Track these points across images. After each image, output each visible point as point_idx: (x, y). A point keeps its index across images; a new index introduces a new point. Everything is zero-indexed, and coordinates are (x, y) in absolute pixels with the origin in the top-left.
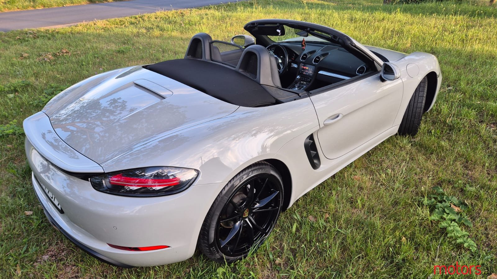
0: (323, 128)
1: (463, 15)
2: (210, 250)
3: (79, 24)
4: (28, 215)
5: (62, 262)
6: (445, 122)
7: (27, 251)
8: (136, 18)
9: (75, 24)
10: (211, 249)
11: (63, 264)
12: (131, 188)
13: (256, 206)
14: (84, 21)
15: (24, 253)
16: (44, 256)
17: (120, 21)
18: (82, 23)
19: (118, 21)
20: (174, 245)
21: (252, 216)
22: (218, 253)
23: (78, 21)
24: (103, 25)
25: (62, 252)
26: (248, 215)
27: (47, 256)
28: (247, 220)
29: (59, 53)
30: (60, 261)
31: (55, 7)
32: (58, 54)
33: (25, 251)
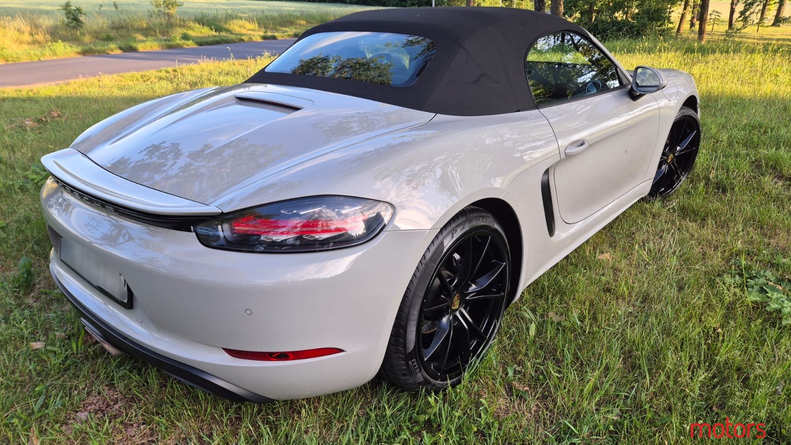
0: (564, 159)
1: (676, 52)
2: (407, 364)
3: (72, 81)
4: (36, 350)
5: (119, 420)
6: (707, 179)
7: (45, 406)
8: (167, 72)
9: (66, 81)
10: (410, 363)
11: (122, 422)
12: (275, 238)
13: (471, 289)
14: (80, 76)
15: (39, 411)
16: (79, 414)
17: (142, 76)
18: (77, 80)
19: (139, 77)
20: (351, 348)
21: (465, 309)
22: (420, 371)
23: (69, 78)
24: (113, 81)
25: (114, 404)
26: (459, 307)
27: (86, 413)
28: (458, 314)
29: (45, 117)
30: (115, 418)
31: (26, 61)
32: (44, 119)
33: (42, 406)
